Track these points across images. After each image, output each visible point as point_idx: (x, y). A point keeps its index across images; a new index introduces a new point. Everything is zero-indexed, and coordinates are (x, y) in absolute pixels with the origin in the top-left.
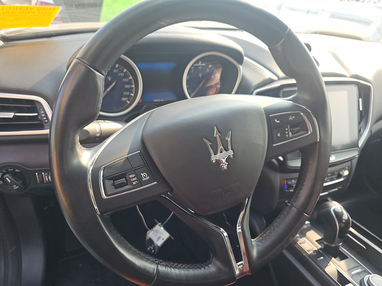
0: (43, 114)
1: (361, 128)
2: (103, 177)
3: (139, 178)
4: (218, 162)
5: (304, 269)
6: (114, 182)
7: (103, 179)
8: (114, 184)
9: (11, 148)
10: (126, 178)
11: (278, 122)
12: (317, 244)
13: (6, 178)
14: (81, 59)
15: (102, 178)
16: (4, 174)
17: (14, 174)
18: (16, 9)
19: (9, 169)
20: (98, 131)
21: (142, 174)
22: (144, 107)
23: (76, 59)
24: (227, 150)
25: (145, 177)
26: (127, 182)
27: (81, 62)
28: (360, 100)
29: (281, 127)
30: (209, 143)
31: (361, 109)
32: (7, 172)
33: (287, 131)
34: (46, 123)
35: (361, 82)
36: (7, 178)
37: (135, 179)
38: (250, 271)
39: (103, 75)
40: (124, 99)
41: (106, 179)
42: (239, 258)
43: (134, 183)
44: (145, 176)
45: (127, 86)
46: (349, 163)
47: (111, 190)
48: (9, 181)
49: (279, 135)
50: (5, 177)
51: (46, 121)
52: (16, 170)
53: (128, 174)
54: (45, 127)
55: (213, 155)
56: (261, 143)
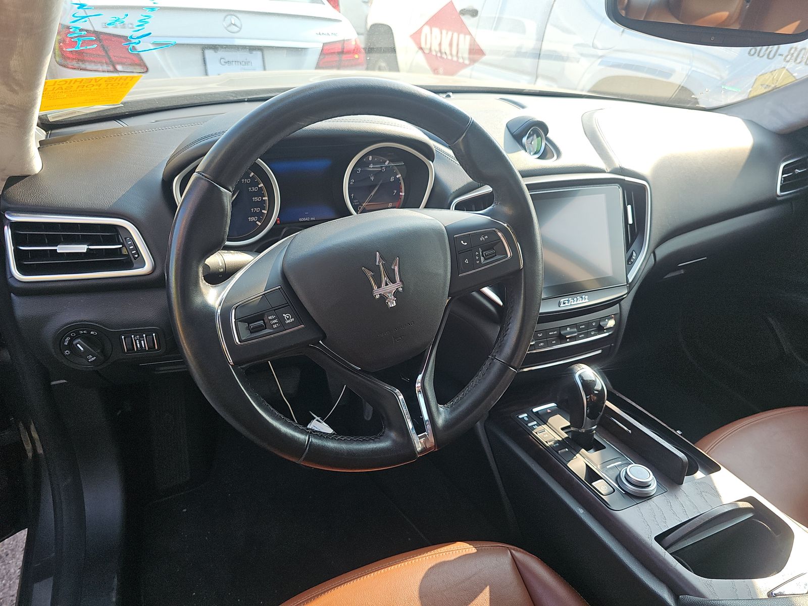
0: (131, 245)
1: (634, 252)
2: (235, 318)
3: (281, 321)
4: (383, 298)
5: (543, 471)
6: (249, 325)
7: (235, 321)
8: (248, 328)
9: (82, 299)
10: (264, 321)
11: (466, 244)
12: (563, 432)
13: (76, 345)
14: (203, 174)
15: (233, 320)
16: (73, 339)
17: (87, 339)
18: (74, 83)
19: (80, 330)
20: (221, 265)
21: (284, 315)
22: (284, 230)
23: (197, 172)
24: (394, 282)
25: (288, 319)
26: (266, 326)
27: (203, 177)
28: (629, 208)
29: (470, 251)
30: (369, 274)
31: (630, 222)
32: (78, 336)
33: (477, 255)
34: (135, 258)
35: (627, 179)
36: (78, 345)
37: (276, 321)
38: (436, 446)
39: (230, 191)
40: (251, 219)
41: (239, 321)
42: (420, 427)
43: (275, 326)
44: (288, 317)
45: (255, 199)
46: (615, 309)
47: (245, 335)
48: (82, 349)
49: (467, 261)
50: (75, 343)
51: (136, 256)
52: (92, 333)
53: (266, 315)
54: (135, 266)
55: (375, 288)
56: (441, 271)
